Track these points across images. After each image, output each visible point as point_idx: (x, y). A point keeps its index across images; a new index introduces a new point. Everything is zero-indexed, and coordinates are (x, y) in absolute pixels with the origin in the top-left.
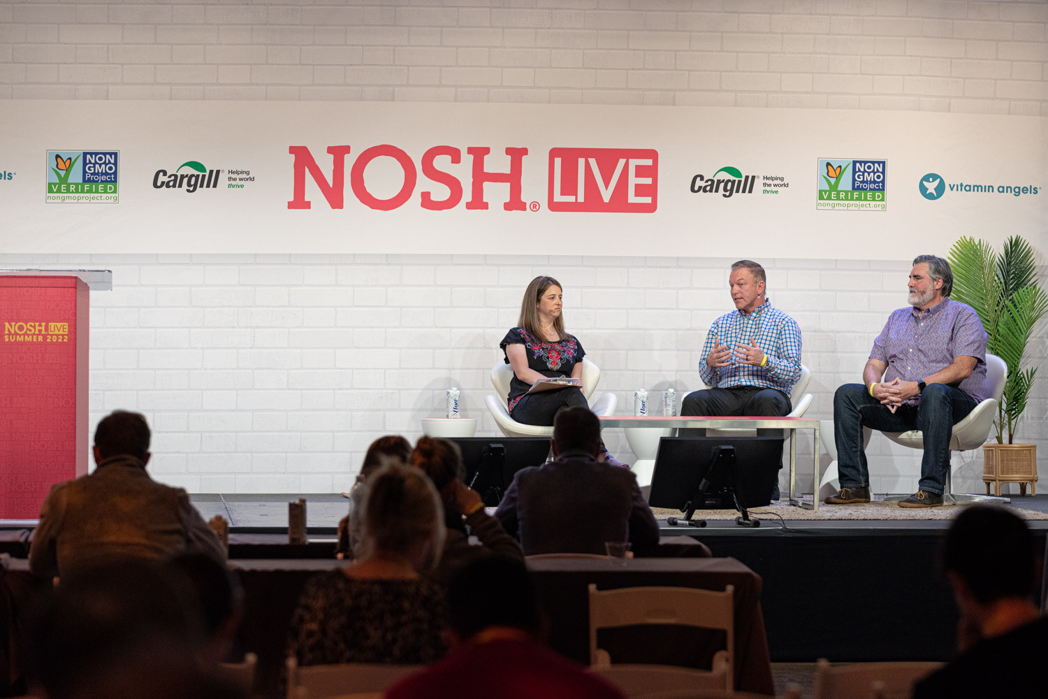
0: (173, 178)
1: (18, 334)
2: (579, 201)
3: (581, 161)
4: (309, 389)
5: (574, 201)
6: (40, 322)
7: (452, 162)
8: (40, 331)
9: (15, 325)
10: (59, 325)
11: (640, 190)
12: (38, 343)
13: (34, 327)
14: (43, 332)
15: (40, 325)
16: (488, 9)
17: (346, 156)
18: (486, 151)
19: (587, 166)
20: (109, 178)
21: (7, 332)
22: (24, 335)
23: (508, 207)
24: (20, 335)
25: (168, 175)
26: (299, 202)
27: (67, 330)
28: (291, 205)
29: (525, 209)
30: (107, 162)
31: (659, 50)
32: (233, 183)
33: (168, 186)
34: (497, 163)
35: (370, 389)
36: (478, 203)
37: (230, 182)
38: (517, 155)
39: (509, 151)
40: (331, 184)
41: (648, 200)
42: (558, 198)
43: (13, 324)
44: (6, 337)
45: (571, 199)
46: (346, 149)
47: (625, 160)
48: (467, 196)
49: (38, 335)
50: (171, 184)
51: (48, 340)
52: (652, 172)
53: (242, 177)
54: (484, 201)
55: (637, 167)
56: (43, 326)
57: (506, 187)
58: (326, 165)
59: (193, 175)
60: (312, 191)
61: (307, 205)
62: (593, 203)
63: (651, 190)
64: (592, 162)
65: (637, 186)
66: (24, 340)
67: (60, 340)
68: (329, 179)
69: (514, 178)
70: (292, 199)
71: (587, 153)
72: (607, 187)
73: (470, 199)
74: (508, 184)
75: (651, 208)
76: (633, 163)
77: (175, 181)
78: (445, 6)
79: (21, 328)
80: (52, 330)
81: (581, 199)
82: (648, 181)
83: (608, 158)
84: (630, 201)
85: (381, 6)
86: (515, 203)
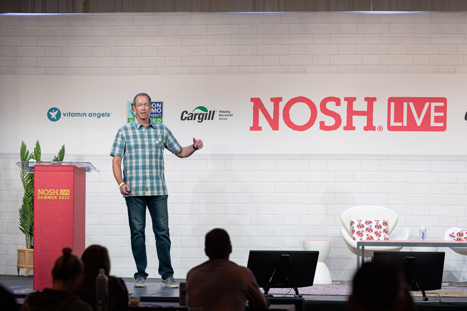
0: (191, 115)
1: (44, 195)
2: (404, 125)
3: (405, 104)
4: (261, 225)
5: (401, 125)
6: (56, 189)
7: (336, 105)
8: (56, 193)
9: (43, 191)
10: (65, 190)
11: (437, 119)
12: (55, 200)
13: (53, 192)
14: (57, 194)
15: (56, 191)
16: (355, 24)
17: (280, 103)
18: (354, 99)
19: (409, 107)
20: (158, 115)
21: (39, 194)
22: (48, 195)
23: (366, 129)
24: (46, 196)
25: (188, 113)
26: (256, 127)
27: (69, 193)
28: (251, 129)
29: (375, 130)
30: (157, 107)
31: (447, 44)
32: (222, 117)
33: (188, 119)
34: (360, 105)
35: (293, 225)
36: (350, 127)
37: (220, 117)
38: (370, 101)
39: (366, 99)
40: (272, 117)
41: (441, 125)
42: (393, 124)
43: (42, 190)
44: (39, 197)
45: (400, 124)
46: (280, 99)
47: (429, 103)
48: (344, 123)
49: (54, 196)
50: (190, 118)
51: (60, 198)
52: (443, 109)
53: (225, 114)
54: (353, 125)
55: (436, 107)
56: (57, 191)
57: (365, 118)
58: (270, 107)
59: (201, 114)
60: (263, 121)
61: (260, 129)
62: (412, 126)
63: (443, 119)
64: (411, 104)
65: (435, 117)
66: (48, 198)
67: (65, 199)
68: (271, 115)
69: (369, 113)
70: (252, 126)
71: (408, 100)
72: (419, 117)
73: (345, 125)
74: (366, 117)
75: (443, 129)
76: (433, 105)
77: (192, 116)
78: (332, 23)
79: (46, 192)
80: (62, 193)
81: (405, 124)
82: (442, 114)
83: (419, 102)
84: (431, 125)
85: (299, 23)
86: (370, 127)
